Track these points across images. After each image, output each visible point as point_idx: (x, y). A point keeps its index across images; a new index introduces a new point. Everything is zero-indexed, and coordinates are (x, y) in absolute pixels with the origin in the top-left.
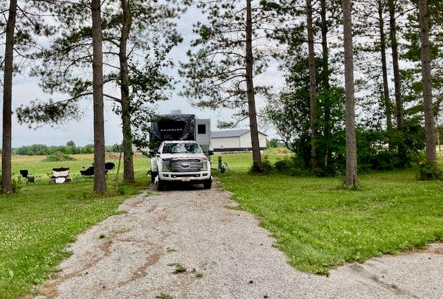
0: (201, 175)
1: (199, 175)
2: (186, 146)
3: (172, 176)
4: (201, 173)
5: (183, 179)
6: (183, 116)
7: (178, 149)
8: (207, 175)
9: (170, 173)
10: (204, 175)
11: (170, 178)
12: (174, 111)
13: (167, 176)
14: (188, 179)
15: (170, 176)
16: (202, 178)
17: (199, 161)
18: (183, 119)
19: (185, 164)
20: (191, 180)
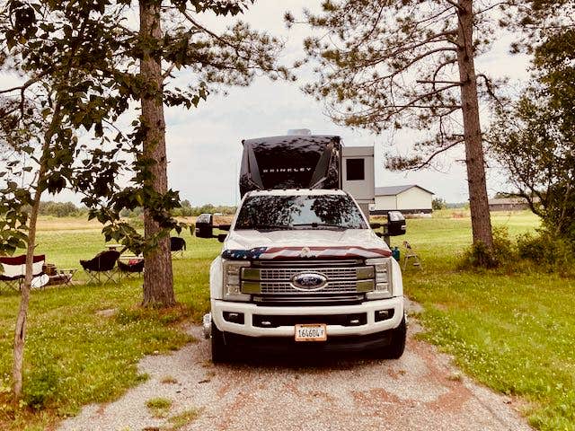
0: (371, 317)
1: (362, 318)
2: (318, 206)
3: (258, 320)
4: (368, 308)
5: (301, 333)
6: (314, 140)
7: (294, 215)
8: (391, 313)
9: (250, 310)
10: (379, 316)
11: (248, 328)
12: (296, 131)
13: (239, 318)
14: (321, 333)
15: (249, 319)
16: (372, 326)
17: (361, 260)
18: (315, 148)
19: (306, 275)
20: (331, 338)
